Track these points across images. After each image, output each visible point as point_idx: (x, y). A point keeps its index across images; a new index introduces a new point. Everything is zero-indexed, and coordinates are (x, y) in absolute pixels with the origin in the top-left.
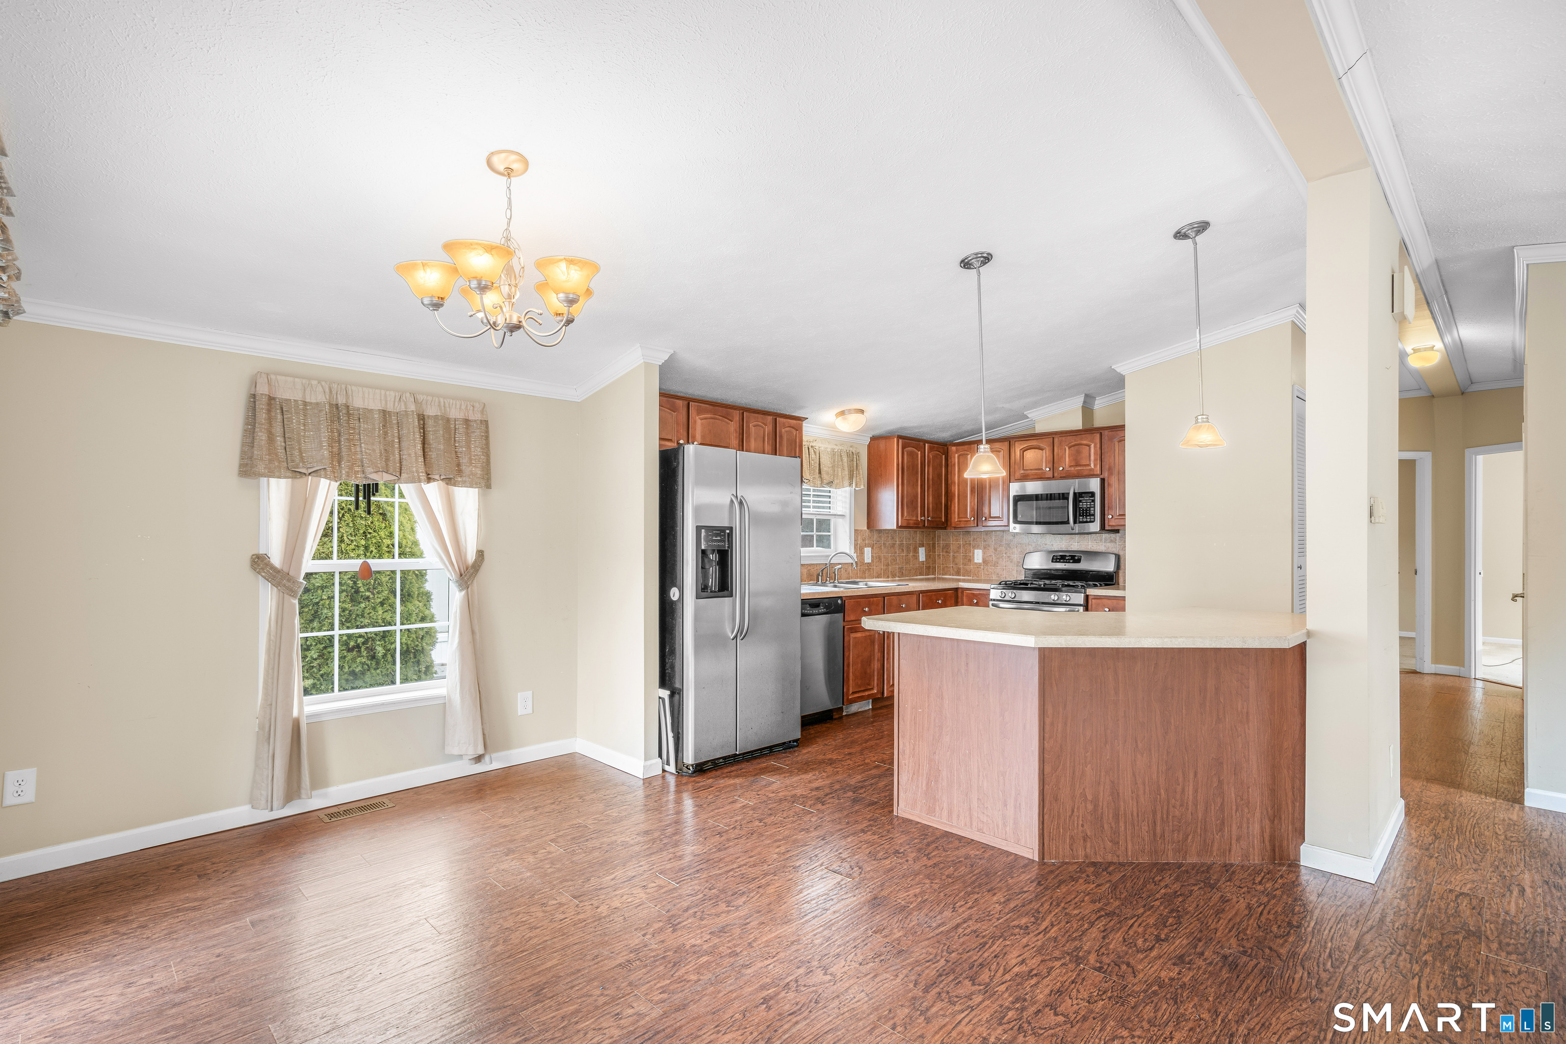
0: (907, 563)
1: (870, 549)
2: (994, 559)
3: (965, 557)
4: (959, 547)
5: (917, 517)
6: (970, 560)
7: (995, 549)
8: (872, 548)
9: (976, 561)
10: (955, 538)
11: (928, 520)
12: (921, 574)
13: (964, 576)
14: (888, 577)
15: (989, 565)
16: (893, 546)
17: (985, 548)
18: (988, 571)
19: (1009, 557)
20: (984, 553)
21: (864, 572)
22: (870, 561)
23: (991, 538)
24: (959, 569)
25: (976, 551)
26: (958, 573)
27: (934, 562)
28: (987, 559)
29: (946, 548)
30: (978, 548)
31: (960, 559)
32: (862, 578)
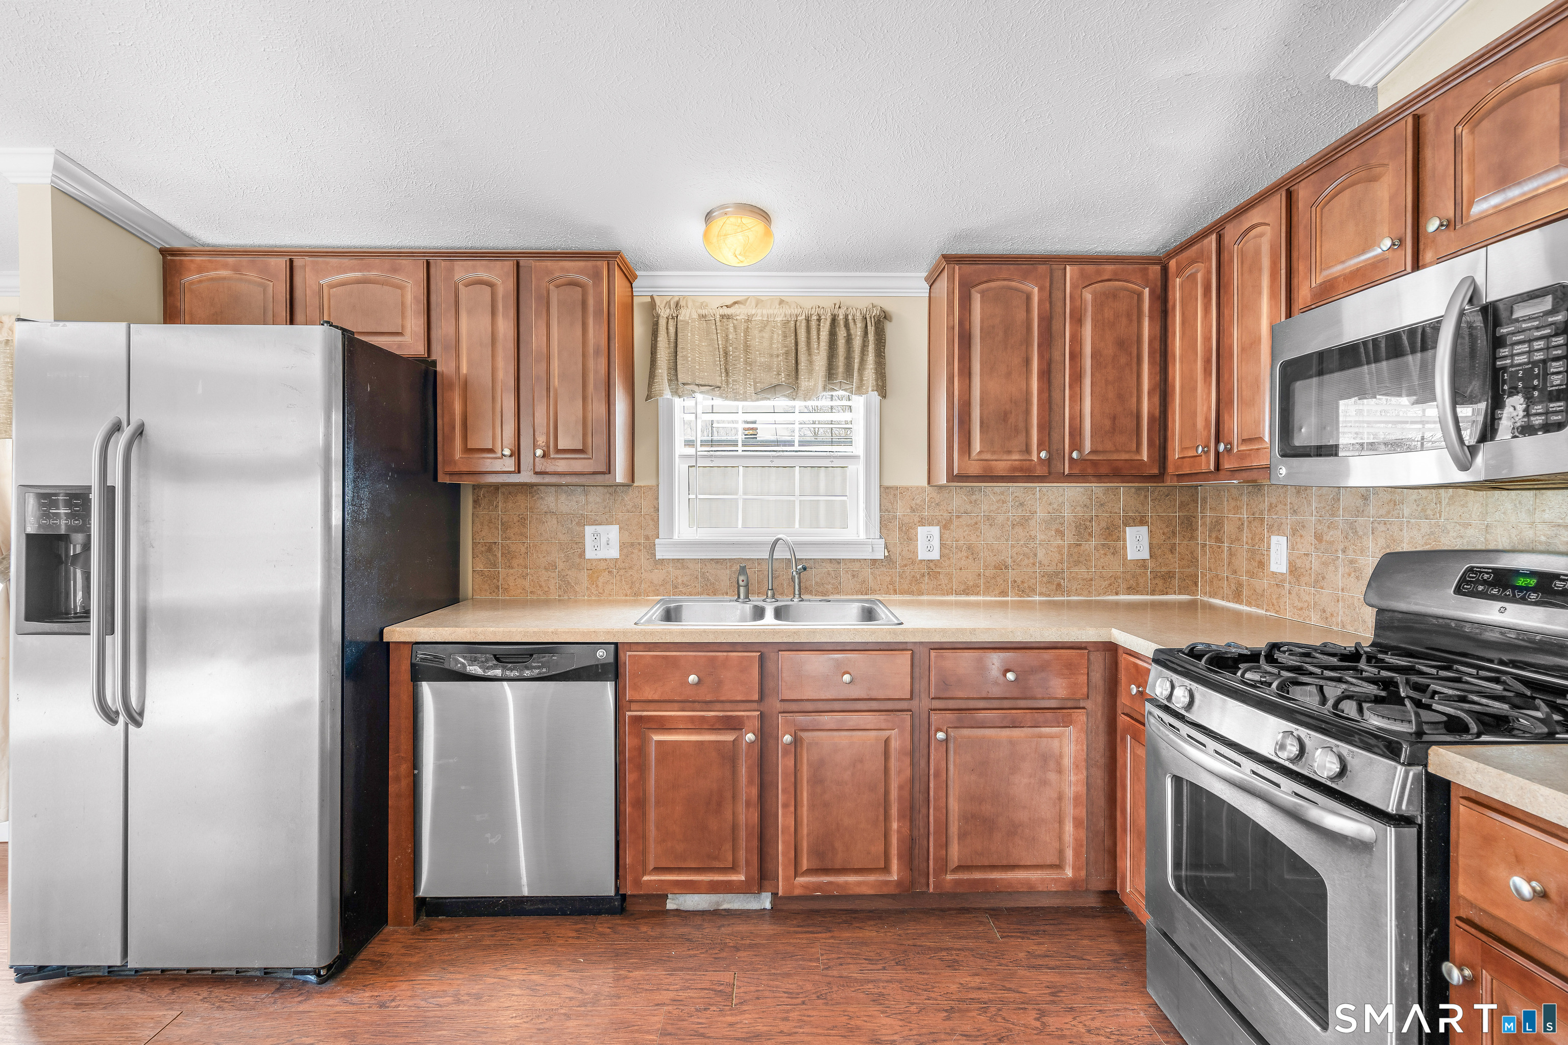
0: (1077, 563)
1: (935, 531)
2: (1315, 565)
3: (1253, 552)
4: (1240, 529)
5: (1028, 451)
6: (1262, 565)
7: (1319, 537)
8: (945, 526)
9: (1274, 567)
10: (1233, 504)
11: (1071, 458)
12: (1130, 590)
13: (1249, 604)
14: (1004, 593)
15: (1304, 579)
16: (1023, 522)
17: (1294, 532)
18: (1298, 595)
19: (1352, 562)
20: (1292, 547)
21: (915, 580)
22: (935, 555)
23: (1310, 504)
24: (1240, 585)
25: (1274, 539)
26: (1237, 596)
27: (1194, 561)
28: (1299, 563)
29: (1217, 525)
30: (1280, 532)
31: (1243, 563)
32: (911, 593)
